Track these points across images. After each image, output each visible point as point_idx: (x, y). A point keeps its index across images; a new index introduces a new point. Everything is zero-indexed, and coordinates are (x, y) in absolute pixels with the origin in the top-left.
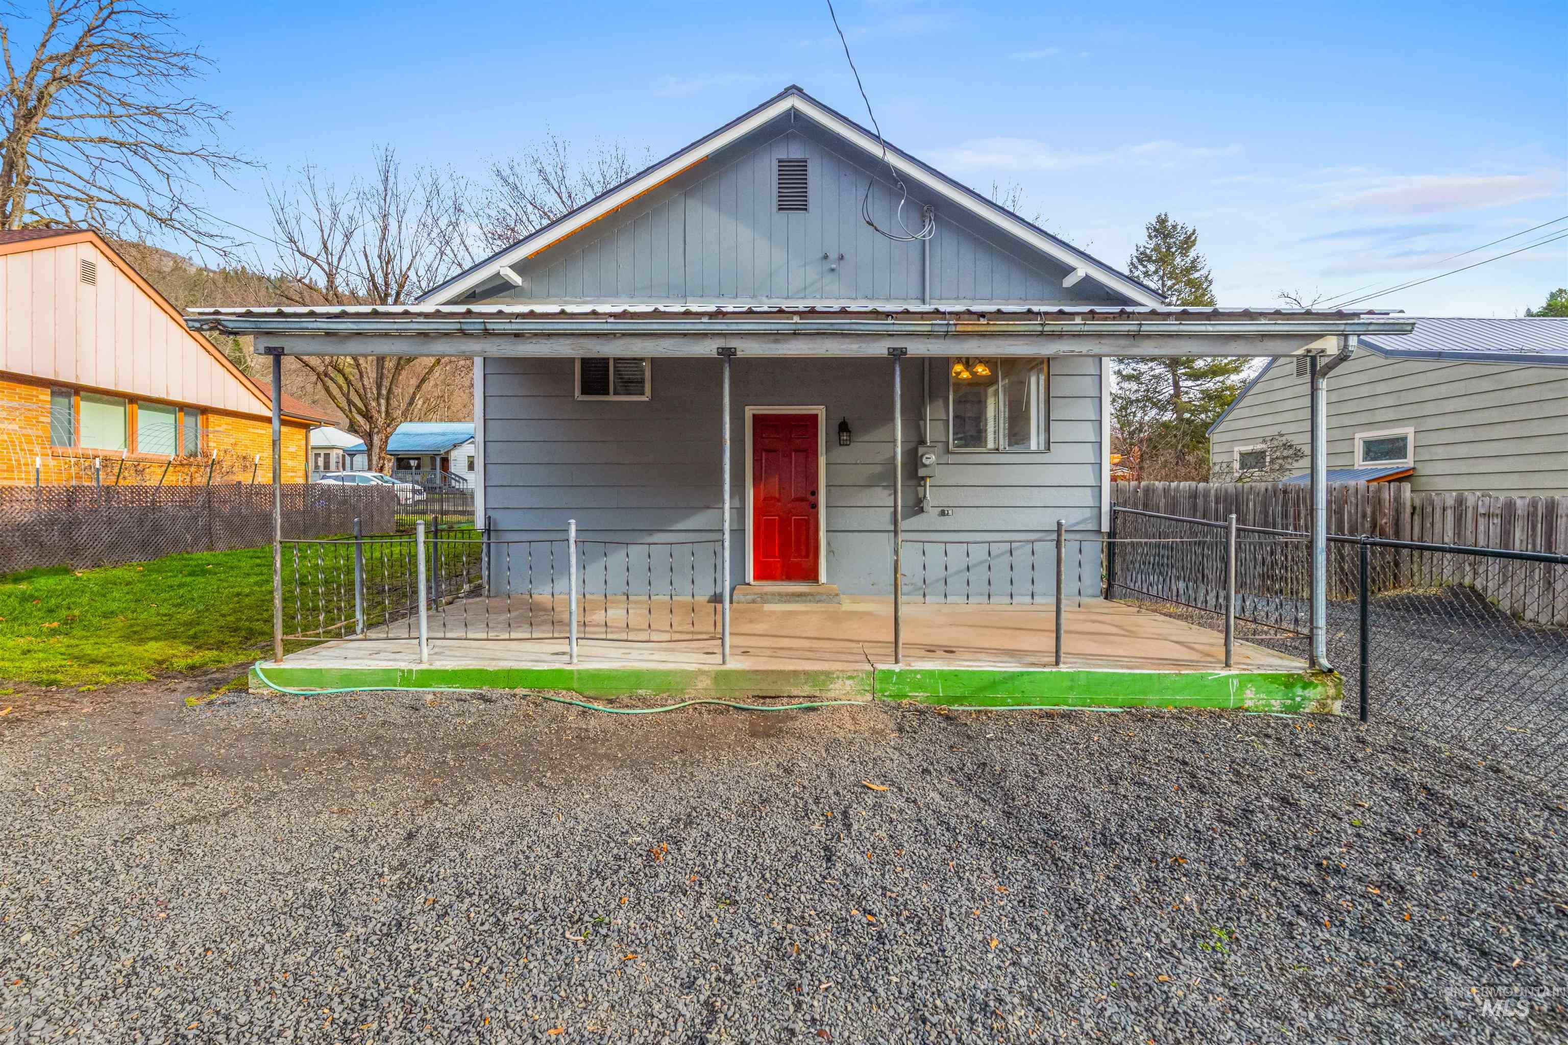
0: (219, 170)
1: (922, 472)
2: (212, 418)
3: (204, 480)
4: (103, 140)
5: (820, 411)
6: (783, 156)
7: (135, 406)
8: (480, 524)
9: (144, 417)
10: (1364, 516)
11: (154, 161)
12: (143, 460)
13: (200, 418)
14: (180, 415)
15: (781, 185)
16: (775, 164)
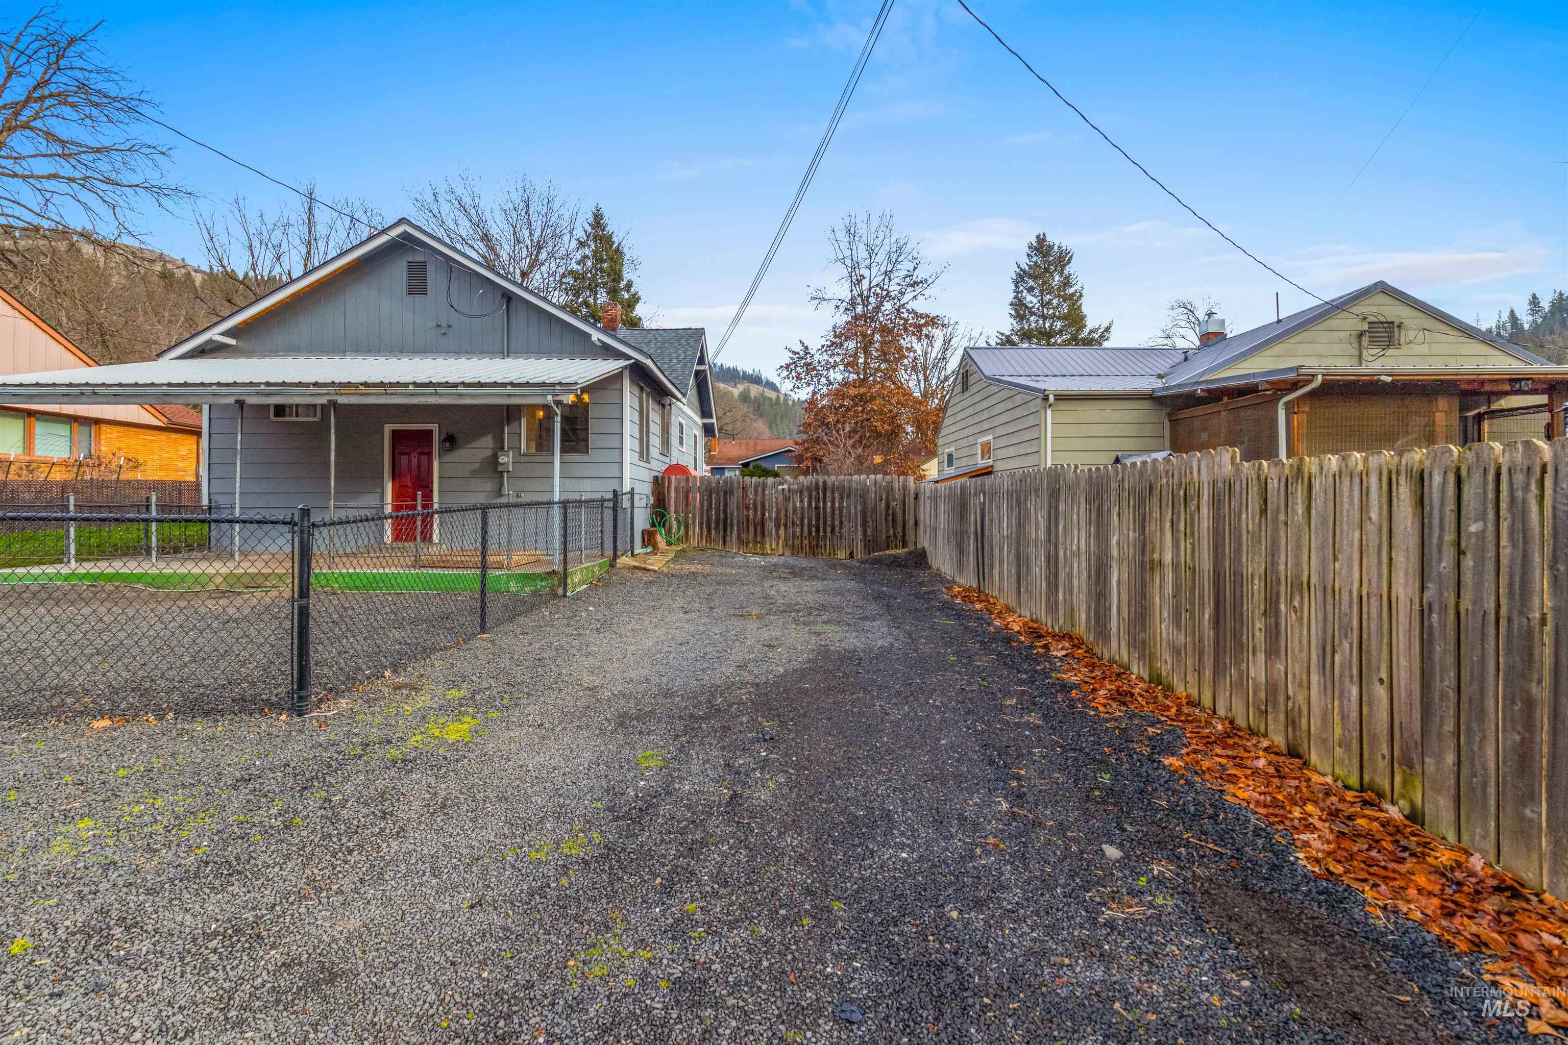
0: (163, 200)
1: (500, 469)
2: (104, 427)
3: (43, 476)
4: (54, 176)
5: (435, 427)
6: (411, 260)
7: (33, 419)
8: (205, 501)
9: (40, 428)
10: (881, 499)
11: (102, 194)
12: (35, 462)
13: (93, 428)
14: (75, 425)
15: (410, 278)
16: (405, 264)
